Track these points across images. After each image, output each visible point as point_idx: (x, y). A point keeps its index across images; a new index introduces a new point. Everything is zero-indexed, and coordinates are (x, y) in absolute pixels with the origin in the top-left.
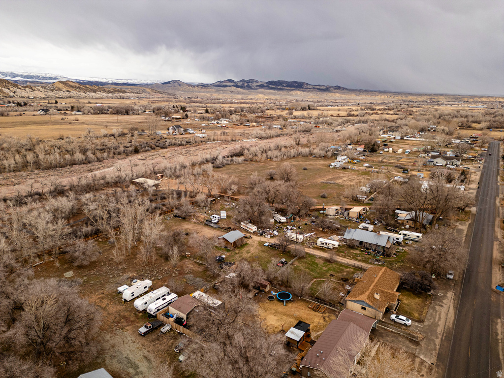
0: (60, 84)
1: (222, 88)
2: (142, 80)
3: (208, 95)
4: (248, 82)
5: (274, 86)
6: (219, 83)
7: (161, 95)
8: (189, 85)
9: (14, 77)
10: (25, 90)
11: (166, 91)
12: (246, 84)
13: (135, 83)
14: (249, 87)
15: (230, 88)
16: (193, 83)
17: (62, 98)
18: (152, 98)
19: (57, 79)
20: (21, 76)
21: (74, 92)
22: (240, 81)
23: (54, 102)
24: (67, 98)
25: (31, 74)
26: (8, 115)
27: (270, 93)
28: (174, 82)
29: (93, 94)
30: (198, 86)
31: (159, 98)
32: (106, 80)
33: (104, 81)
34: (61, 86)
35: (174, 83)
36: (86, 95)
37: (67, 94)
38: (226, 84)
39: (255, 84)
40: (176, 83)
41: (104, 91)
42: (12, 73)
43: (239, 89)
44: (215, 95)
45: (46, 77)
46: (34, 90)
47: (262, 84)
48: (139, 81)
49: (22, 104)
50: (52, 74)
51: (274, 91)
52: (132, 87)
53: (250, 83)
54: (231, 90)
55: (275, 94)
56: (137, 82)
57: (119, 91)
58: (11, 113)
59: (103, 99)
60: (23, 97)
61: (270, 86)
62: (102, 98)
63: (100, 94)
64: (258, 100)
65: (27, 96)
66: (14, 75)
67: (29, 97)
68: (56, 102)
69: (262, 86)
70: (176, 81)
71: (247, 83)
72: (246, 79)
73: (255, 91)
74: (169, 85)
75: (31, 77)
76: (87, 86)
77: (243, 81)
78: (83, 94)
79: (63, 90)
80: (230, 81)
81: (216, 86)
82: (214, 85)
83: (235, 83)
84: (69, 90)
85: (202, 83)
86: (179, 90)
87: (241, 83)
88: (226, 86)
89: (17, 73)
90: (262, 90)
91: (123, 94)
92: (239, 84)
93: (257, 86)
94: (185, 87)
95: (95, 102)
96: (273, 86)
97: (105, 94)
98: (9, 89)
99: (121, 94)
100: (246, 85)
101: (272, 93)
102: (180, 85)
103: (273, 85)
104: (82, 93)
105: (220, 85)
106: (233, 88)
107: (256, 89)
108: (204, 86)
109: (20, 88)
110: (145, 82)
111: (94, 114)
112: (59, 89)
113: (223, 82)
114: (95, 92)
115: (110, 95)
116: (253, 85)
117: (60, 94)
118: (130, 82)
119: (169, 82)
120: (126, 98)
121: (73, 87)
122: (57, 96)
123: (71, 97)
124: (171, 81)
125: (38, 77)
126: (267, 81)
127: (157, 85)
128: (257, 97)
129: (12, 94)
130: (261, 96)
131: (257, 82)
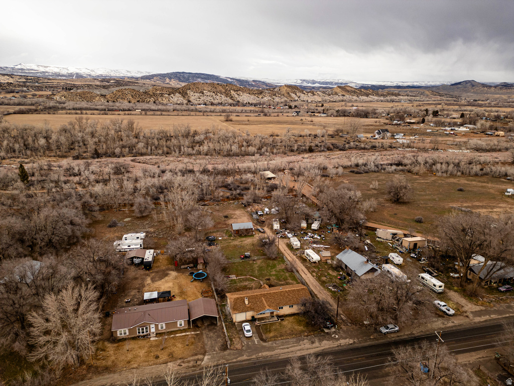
0: (339, 89)
2: (429, 82)
3: (504, 97)
7: (439, 98)
8: (484, 85)
9: (314, 84)
10: (308, 95)
11: (451, 93)
16: (493, 83)
17: (335, 102)
18: (427, 101)
20: (319, 83)
21: (348, 96)
23: (321, 105)
24: (339, 101)
25: (327, 81)
26: (270, 116)
28: (466, 82)
29: (364, 98)
30: (496, 87)
31: (435, 101)
32: (391, 84)
35: (467, 83)
36: (357, 99)
37: (341, 98)
40: (469, 84)
41: (377, 95)
42: (313, 80)
46: (314, 95)
48: (426, 83)
49: (293, 107)
50: (343, 80)
52: (412, 89)
56: (423, 84)
57: (393, 94)
58: (272, 114)
59: (372, 103)
63: (371, 98)
65: (306, 100)
66: (314, 82)
68: (322, 106)
70: (470, 81)
74: (459, 86)
76: (363, 90)
78: (355, 98)
79: (339, 94)
84: (344, 94)
85: (505, 83)
86: (470, 92)
89: (316, 80)
94: (477, 88)
95: (361, 105)
97: (376, 98)
98: (296, 94)
99: (394, 98)
102: (473, 86)
108: (506, 86)
109: (304, 94)
110: (433, 84)
111: (336, 116)
112: (336, 94)
114: (367, 95)
115: (382, 98)
117: (335, 98)
118: (415, 84)
119: (460, 83)
120: (396, 102)
121: (348, 91)
122: (332, 100)
123: (342, 101)
124: (463, 82)
127: (444, 87)
129: (296, 98)
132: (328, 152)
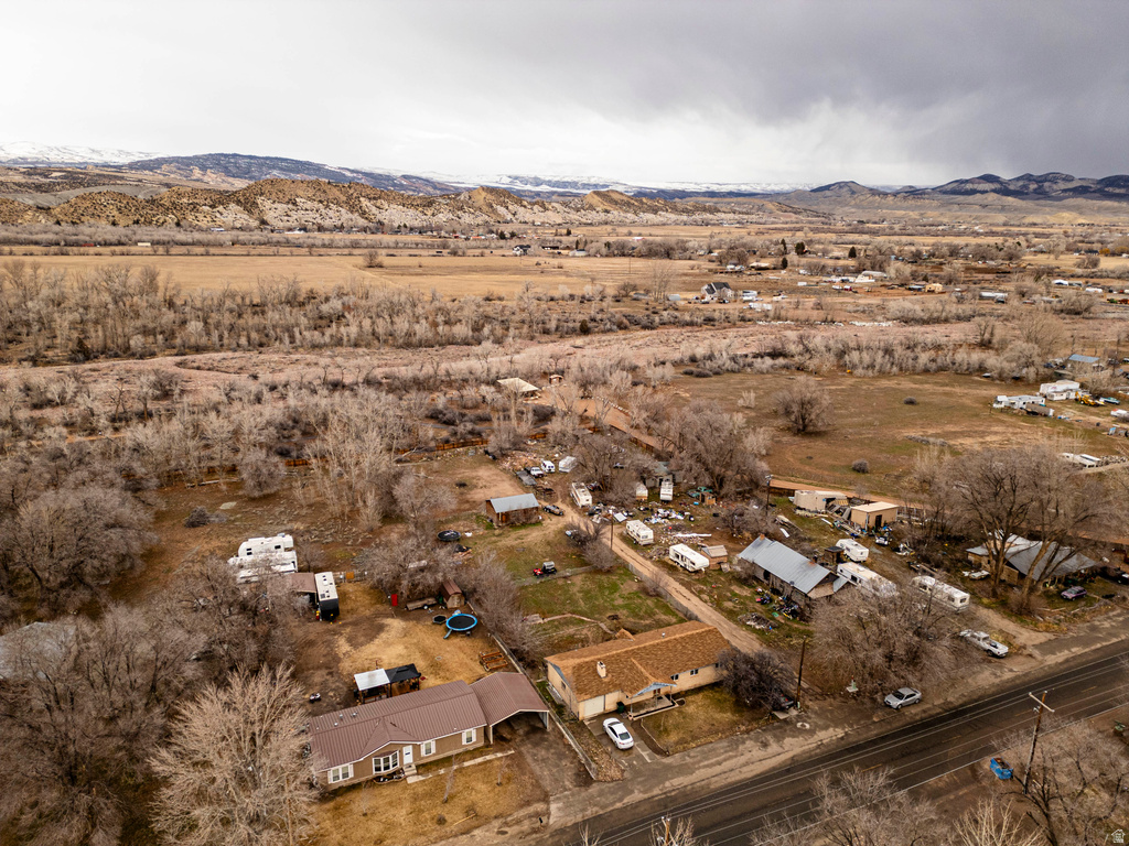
0: (595, 196)
1: (960, 198)
2: (769, 185)
3: (914, 215)
4: (1041, 180)
5: (1122, 191)
6: (955, 185)
7: (794, 217)
8: (874, 192)
9: (537, 185)
10: (532, 209)
11: (813, 208)
12: (1033, 186)
13: (754, 191)
14: (1041, 194)
15: (985, 195)
16: (888, 187)
17: (591, 224)
18: (773, 223)
19: (607, 186)
20: (549, 183)
21: (616, 213)
22: (1018, 179)
23: (565, 231)
24: (600, 224)
25: (565, 180)
26: (464, 255)
27: (1100, 210)
28: (841, 185)
29: (650, 216)
30: (895, 194)
31: (788, 223)
33: (691, 188)
34: (596, 200)
35: (841, 187)
36: (636, 218)
37: (602, 216)
38: (975, 186)
39: (1062, 185)
40: (846, 189)
41: (675, 210)
42: (536, 178)
43: (1010, 198)
44: (932, 215)
45: (588, 185)
46: (546, 209)
47: (1084, 184)
48: (764, 186)
49: (508, 236)
51: (1116, 204)
52: (740, 199)
53: (1046, 184)
54: (985, 202)
55: (1115, 212)
56: (758, 189)
57: (705, 210)
58: (470, 252)
60: (525, 223)
61: (1110, 189)
62: (664, 225)
63: (664, 216)
64: (1051, 226)
65: (531, 220)
66: (538, 182)
67: (533, 223)
68: (569, 233)
69: (1082, 191)
70: (846, 183)
71: (1037, 182)
72: (1036, 173)
73: (1056, 203)
74: (828, 193)
75: (565, 184)
76: (644, 200)
77: (1029, 178)
78: (631, 216)
79: (598, 209)
80: (988, 178)
81: (945, 193)
82: (941, 190)
83: (1001, 183)
84: (609, 208)
85: (911, 187)
86: (848, 205)
87: (1021, 183)
88: (973, 192)
89: (542, 178)
90: (1080, 201)
91: (711, 216)
92: (1012, 187)
93: (1065, 191)
94: (862, 198)
95: (648, 232)
96: (1117, 191)
97: (673, 217)
98: (507, 208)
99: (708, 216)
100: (1035, 188)
101: (1107, 209)
102: (853, 192)
103: (1119, 187)
104: (629, 215)
105: (959, 190)
106: (992, 197)
107: (1060, 199)
108: (913, 193)
109: (525, 207)
110: (776, 188)
112: (592, 208)
113: (967, 181)
114: (655, 211)
115: (684, 217)
116: (1055, 187)
117: (590, 216)
118: (744, 188)
119: (827, 188)
120: (714, 225)
121: (616, 203)
122: (584, 220)
123: (606, 223)
124: (834, 185)
125: (574, 184)
126: (1099, 178)
127: (799, 195)
128: (1051, 219)
129: (509, 217)
130: (1066, 216)
131: (1068, 179)
132: (620, 332)
